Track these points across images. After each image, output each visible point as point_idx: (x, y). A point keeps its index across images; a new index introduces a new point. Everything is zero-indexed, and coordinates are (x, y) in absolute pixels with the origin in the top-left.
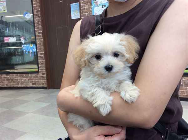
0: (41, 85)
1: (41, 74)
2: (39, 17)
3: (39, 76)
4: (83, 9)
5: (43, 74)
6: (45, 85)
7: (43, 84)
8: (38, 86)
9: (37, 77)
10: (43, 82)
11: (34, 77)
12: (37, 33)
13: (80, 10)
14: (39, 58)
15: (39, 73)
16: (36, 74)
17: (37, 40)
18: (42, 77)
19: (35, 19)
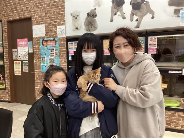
0: (7, 100)
1: (7, 90)
2: (7, 49)
3: (5, 92)
4: (35, 47)
5: (8, 91)
6: (10, 100)
7: (8, 99)
8: (4, 100)
9: (4, 93)
10: (8, 98)
11: (2, 93)
12: (5, 60)
13: (33, 47)
14: (6, 79)
15: (5, 90)
16: (3, 91)
17: (5, 65)
18: (8, 93)
19: (4, 50)
